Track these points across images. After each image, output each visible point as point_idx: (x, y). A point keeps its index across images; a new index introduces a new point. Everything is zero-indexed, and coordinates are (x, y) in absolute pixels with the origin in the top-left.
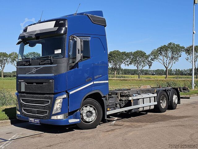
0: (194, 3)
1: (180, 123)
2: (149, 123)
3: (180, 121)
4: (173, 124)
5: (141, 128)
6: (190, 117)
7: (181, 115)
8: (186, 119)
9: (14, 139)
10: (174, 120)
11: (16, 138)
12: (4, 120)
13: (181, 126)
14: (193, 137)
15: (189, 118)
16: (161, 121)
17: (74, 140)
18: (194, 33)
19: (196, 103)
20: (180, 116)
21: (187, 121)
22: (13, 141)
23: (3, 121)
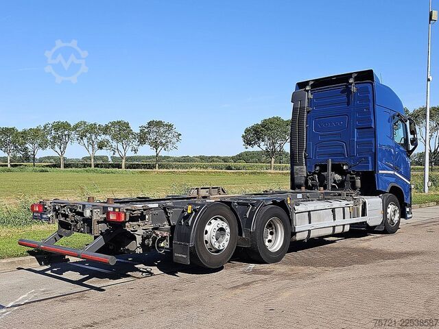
0: (431, 19)
1: (401, 270)
2: (331, 269)
3: (401, 264)
4: (384, 270)
5: (310, 281)
6: (422, 253)
7: (403, 249)
8: (415, 259)
9: (19, 305)
10: (387, 262)
11: (27, 301)
12: (18, 256)
13: (404, 275)
14: (432, 308)
15: (422, 257)
16: (357, 263)
17: (153, 309)
18: (429, 80)
19: (433, 222)
20: (400, 251)
21: (415, 263)
22: (16, 308)
23: (16, 259)
